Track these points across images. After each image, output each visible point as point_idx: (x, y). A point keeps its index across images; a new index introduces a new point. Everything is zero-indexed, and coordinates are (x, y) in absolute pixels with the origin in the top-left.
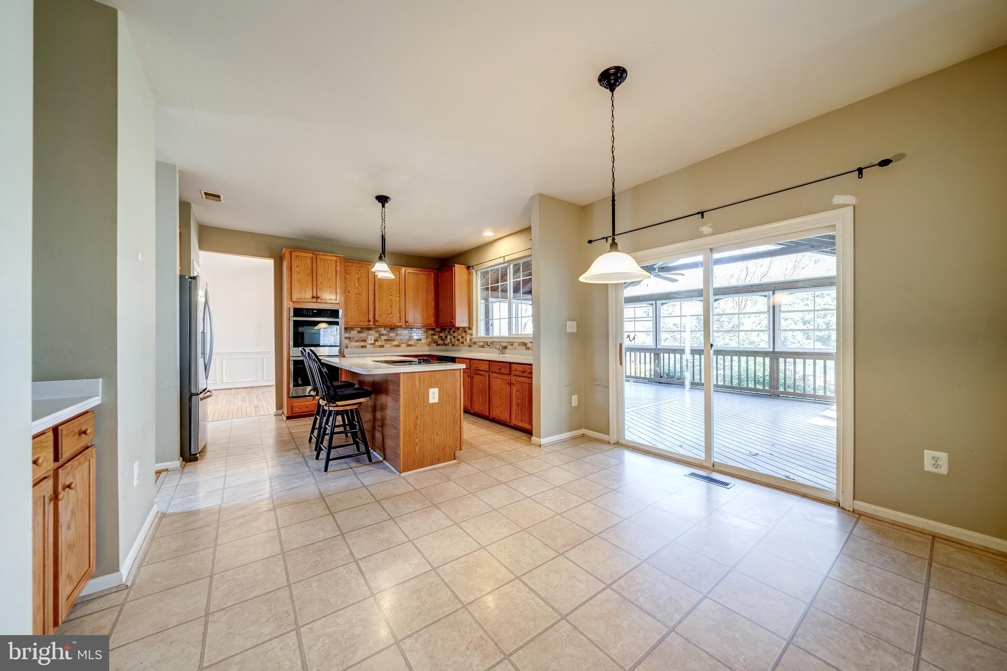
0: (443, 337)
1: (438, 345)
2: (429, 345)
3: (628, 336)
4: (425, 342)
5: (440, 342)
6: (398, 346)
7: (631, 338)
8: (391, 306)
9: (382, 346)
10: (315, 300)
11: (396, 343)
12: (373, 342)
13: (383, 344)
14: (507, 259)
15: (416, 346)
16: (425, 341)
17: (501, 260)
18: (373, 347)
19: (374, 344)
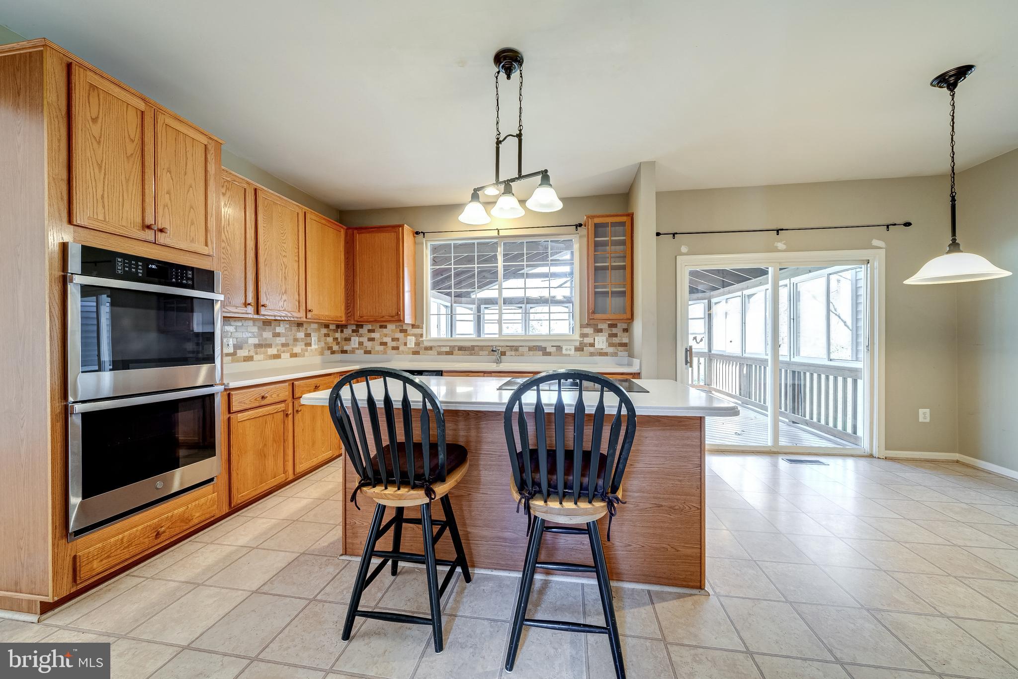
0: (339, 340)
1: (333, 352)
2: (322, 354)
3: (695, 338)
4: (316, 349)
5: (336, 348)
6: (277, 356)
7: (698, 340)
8: (285, 278)
9: (249, 359)
10: (149, 235)
11: (272, 351)
12: (231, 350)
13: (252, 353)
14: (502, 233)
15: (304, 356)
16: (316, 347)
17: (495, 233)
18: (233, 361)
19: (234, 354)
